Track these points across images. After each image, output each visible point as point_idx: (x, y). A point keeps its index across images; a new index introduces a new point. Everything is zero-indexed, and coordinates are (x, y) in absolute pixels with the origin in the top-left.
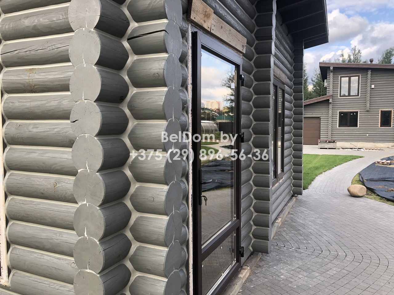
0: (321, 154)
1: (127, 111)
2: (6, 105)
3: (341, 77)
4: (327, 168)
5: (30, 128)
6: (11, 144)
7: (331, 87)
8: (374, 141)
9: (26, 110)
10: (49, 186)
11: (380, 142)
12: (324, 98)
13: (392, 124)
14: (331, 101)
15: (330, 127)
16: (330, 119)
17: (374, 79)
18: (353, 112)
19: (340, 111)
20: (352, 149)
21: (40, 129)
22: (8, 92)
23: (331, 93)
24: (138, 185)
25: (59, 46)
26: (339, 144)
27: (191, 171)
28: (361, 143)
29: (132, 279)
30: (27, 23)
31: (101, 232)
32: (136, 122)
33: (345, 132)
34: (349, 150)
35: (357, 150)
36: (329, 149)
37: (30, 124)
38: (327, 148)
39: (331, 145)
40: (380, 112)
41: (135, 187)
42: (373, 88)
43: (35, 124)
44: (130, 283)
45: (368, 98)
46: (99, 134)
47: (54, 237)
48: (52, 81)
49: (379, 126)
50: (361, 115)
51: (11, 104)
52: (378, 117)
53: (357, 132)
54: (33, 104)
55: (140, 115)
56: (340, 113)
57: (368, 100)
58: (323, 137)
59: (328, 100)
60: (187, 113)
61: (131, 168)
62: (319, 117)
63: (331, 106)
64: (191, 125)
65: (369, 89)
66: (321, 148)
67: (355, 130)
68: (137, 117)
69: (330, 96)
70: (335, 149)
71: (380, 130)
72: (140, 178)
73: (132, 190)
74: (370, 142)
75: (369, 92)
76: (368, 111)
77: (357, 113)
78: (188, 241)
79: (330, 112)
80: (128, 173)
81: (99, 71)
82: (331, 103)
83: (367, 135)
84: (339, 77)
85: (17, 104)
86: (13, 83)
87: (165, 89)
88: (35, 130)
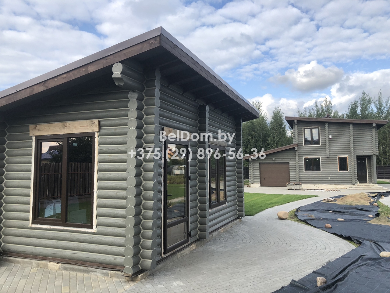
0: (284, 194)
1: (142, 170)
2: (99, 167)
3: (304, 129)
4: (279, 204)
5: (108, 175)
6: (99, 180)
7: (296, 137)
8: (335, 183)
9: (107, 169)
10: (114, 194)
11: (340, 184)
12: (290, 146)
13: (348, 168)
14: (296, 149)
15: (297, 171)
16: (297, 164)
17: (331, 131)
18: (316, 159)
19: (305, 157)
20: (314, 190)
21: (112, 175)
22: (100, 162)
23: (297, 142)
24: (145, 192)
25: (120, 149)
26: (304, 186)
27: (163, 191)
28: (324, 185)
29: (142, 222)
30: (109, 140)
31: (134, 205)
32: (145, 173)
33: (311, 176)
34: (312, 191)
35: (318, 191)
36: (296, 190)
37: (108, 173)
38: (294, 190)
39: (297, 187)
40: (338, 158)
41: (144, 192)
42: (331, 138)
43: (110, 173)
44: (141, 223)
45: (327, 147)
46: (135, 176)
47: (115, 212)
48: (117, 159)
49: (338, 170)
50: (322, 160)
51: (101, 167)
52: (336, 162)
53: (321, 176)
54: (110, 166)
55: (146, 171)
56: (306, 159)
57: (327, 148)
58: (292, 180)
59: (294, 148)
60: (162, 168)
61: (143, 187)
62: (288, 163)
63: (297, 153)
64: (163, 173)
65: (327, 139)
66: (289, 190)
67: (319, 174)
68: (145, 171)
69: (296, 144)
70: (301, 190)
71: (339, 174)
72: (145, 190)
73: (143, 193)
74: (331, 184)
75: (328, 142)
76: (328, 157)
77: (319, 159)
78: (162, 218)
79: (297, 158)
80: (142, 188)
81: (136, 159)
82: (297, 150)
83: (329, 178)
84: (303, 129)
85: (104, 166)
86: (102, 160)
87: (154, 163)
88: (110, 175)
